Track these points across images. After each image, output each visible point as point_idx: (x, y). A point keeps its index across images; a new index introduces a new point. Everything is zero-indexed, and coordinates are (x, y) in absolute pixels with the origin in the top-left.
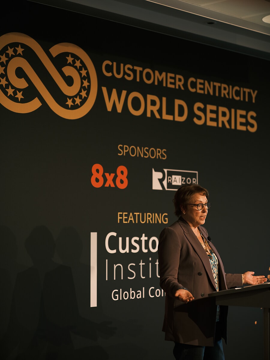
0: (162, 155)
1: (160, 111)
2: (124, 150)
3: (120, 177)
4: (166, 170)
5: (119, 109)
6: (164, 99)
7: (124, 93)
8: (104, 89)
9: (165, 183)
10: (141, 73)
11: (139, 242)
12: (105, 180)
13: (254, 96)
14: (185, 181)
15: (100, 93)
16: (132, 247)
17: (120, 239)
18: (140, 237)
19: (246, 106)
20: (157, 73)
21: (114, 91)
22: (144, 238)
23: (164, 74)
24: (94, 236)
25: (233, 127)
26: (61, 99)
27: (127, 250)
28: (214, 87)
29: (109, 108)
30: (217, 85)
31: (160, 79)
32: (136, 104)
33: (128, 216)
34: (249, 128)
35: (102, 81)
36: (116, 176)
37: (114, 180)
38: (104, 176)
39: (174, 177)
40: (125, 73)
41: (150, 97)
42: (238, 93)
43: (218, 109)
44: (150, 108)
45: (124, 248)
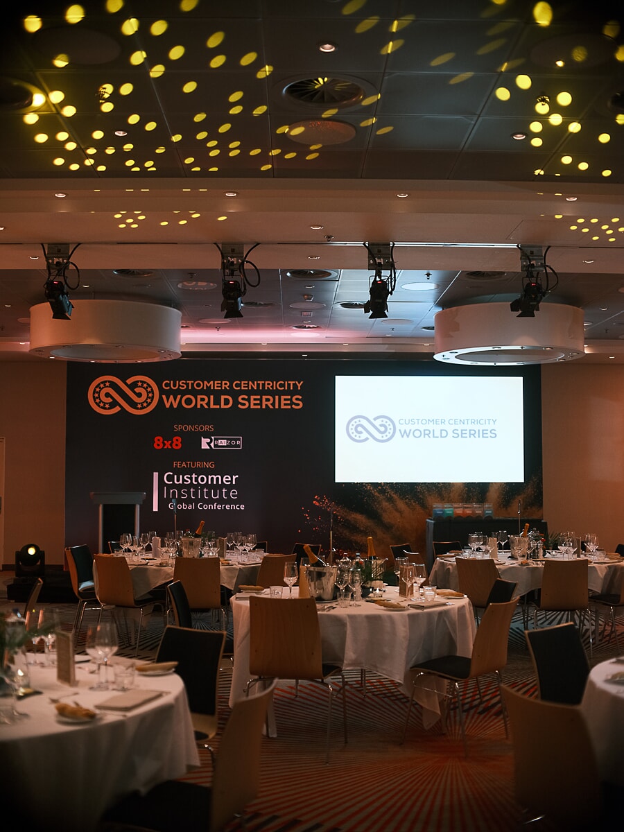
0: (210, 429)
1: (208, 404)
2: (178, 428)
3: (175, 442)
4: (213, 438)
5: (175, 406)
6: (212, 397)
7: (179, 397)
8: (164, 397)
9: (212, 445)
10: (192, 384)
11: (191, 479)
12: (164, 445)
13: (299, 386)
14: (230, 443)
15: (161, 399)
16: (184, 480)
17: (175, 476)
18: (191, 475)
19: (292, 393)
20: (205, 382)
21: (171, 396)
22: (194, 476)
23: (212, 382)
24: (156, 475)
25: (277, 407)
26: (134, 405)
27: (181, 482)
28: (258, 385)
29: (168, 406)
30: (261, 383)
31: (208, 385)
32: (188, 402)
33: (182, 464)
34: (293, 406)
35: (162, 392)
36: (173, 442)
37: (171, 445)
38: (163, 442)
39: (219, 441)
40: (179, 385)
41: (199, 397)
42: (281, 385)
43: (261, 397)
44: (199, 403)
45: (178, 480)
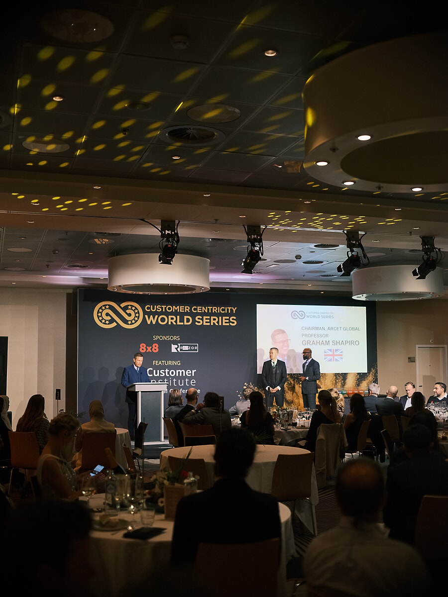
1: (176, 322)
2: (156, 338)
3: (154, 347)
4: (179, 344)
5: (154, 323)
6: (178, 317)
7: (156, 316)
8: (146, 316)
9: (179, 349)
10: (165, 308)
11: (165, 372)
12: (147, 349)
13: (234, 310)
14: (190, 348)
15: (144, 317)
16: (160, 373)
17: (155, 371)
18: (165, 370)
19: (230, 315)
20: (174, 307)
21: (151, 316)
22: (167, 371)
23: (178, 307)
25: (220, 324)
27: (158, 375)
28: (208, 309)
29: (149, 323)
30: (210, 308)
31: (176, 309)
32: (163, 320)
33: (159, 362)
34: (231, 324)
35: (145, 313)
36: (152, 347)
37: (151, 349)
38: (146, 348)
39: (183, 346)
40: (157, 309)
41: (170, 317)
42: (223, 310)
43: (210, 318)
44: (170, 321)
45: (156, 374)
